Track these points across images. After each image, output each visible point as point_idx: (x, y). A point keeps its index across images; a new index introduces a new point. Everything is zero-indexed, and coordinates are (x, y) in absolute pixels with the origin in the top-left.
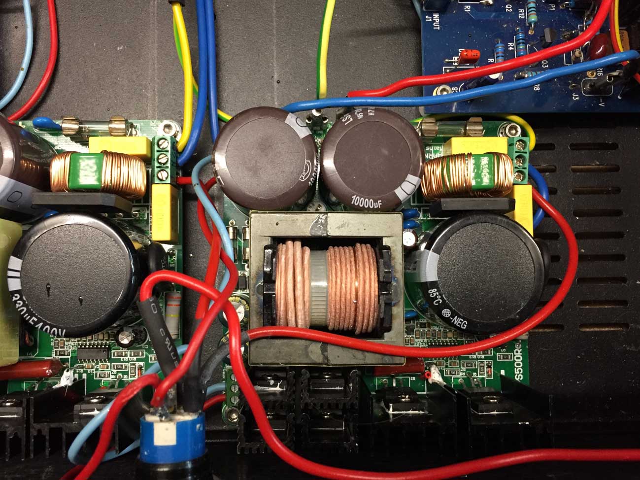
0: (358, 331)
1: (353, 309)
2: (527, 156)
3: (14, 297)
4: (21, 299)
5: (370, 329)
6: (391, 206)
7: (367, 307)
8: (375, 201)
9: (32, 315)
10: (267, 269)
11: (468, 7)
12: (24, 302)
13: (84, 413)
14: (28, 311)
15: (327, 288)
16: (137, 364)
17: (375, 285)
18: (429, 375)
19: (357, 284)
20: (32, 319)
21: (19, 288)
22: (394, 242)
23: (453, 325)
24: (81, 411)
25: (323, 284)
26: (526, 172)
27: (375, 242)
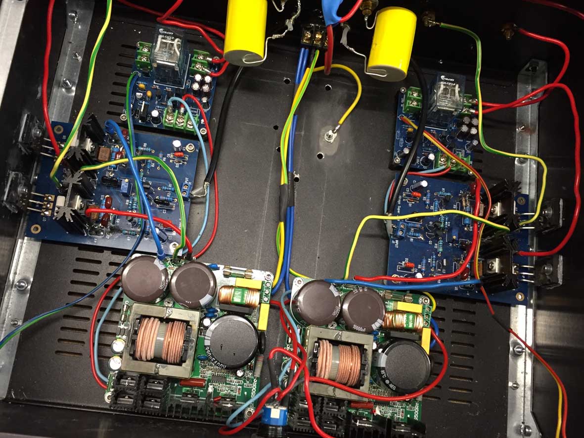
0: (349, 384)
1: (349, 374)
2: (430, 315)
3: (206, 348)
4: (209, 349)
5: (354, 385)
6: (370, 332)
7: (355, 374)
8: (363, 328)
9: (213, 357)
10: (315, 352)
11: (412, 239)
12: (210, 351)
13: (224, 405)
14: (212, 355)
15: (339, 364)
16: (239, 387)
17: (359, 365)
18: (375, 411)
19: (352, 364)
21: (209, 344)
22: (369, 348)
23: (389, 388)
24: (223, 403)
25: (338, 362)
26: (429, 322)
27: (361, 347)
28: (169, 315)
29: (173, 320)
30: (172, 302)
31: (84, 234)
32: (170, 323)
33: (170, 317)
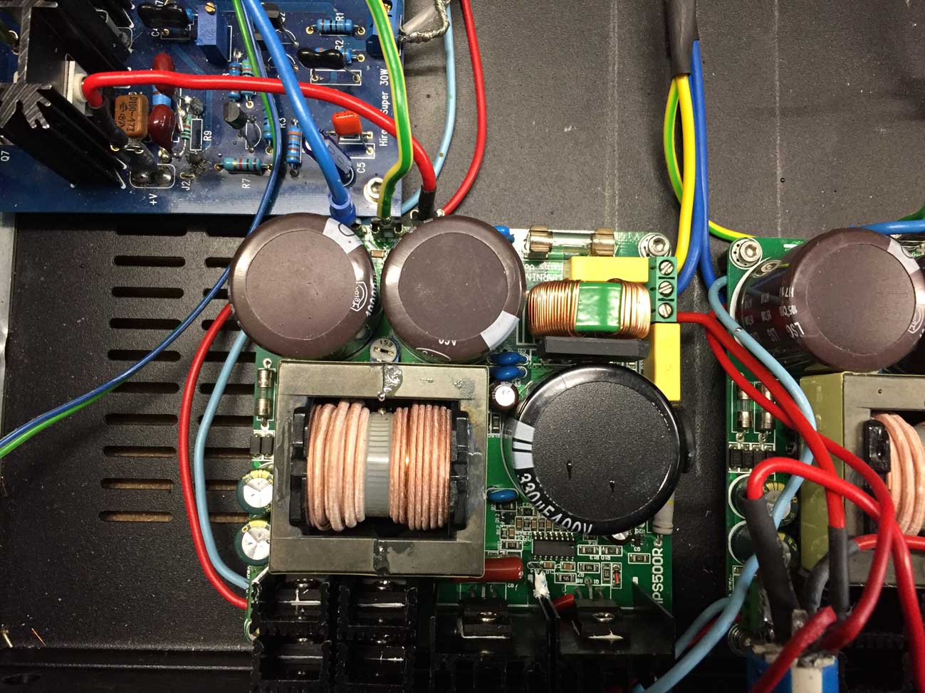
3: (523, 478)
4: (533, 480)
9: (547, 502)
12: (537, 484)
14: (543, 498)
16: (612, 565)
20: (547, 509)
21: (530, 465)
28: (395, 388)
29: (408, 403)
30: (393, 349)
31: (120, 185)
32: (399, 410)
33: (397, 394)
